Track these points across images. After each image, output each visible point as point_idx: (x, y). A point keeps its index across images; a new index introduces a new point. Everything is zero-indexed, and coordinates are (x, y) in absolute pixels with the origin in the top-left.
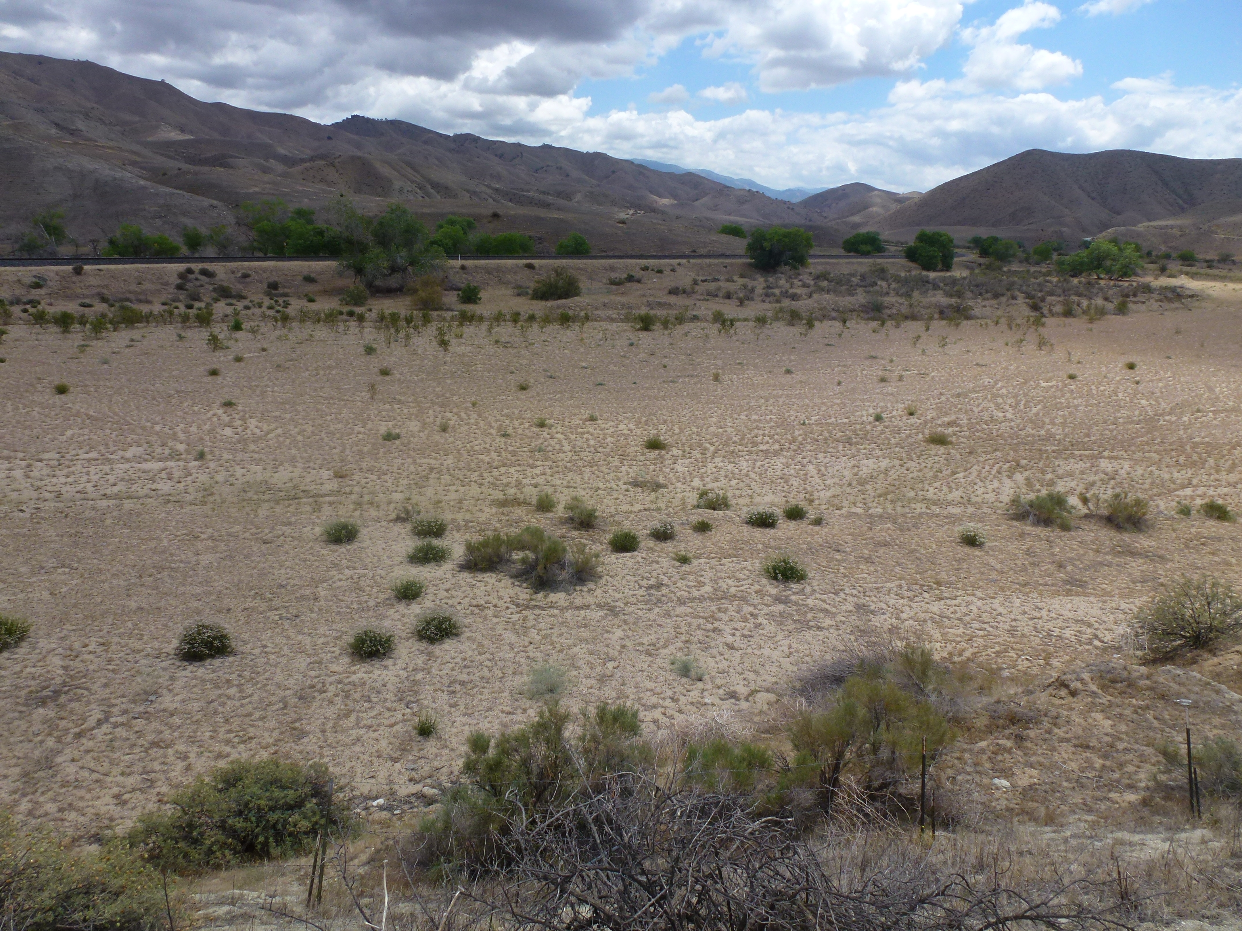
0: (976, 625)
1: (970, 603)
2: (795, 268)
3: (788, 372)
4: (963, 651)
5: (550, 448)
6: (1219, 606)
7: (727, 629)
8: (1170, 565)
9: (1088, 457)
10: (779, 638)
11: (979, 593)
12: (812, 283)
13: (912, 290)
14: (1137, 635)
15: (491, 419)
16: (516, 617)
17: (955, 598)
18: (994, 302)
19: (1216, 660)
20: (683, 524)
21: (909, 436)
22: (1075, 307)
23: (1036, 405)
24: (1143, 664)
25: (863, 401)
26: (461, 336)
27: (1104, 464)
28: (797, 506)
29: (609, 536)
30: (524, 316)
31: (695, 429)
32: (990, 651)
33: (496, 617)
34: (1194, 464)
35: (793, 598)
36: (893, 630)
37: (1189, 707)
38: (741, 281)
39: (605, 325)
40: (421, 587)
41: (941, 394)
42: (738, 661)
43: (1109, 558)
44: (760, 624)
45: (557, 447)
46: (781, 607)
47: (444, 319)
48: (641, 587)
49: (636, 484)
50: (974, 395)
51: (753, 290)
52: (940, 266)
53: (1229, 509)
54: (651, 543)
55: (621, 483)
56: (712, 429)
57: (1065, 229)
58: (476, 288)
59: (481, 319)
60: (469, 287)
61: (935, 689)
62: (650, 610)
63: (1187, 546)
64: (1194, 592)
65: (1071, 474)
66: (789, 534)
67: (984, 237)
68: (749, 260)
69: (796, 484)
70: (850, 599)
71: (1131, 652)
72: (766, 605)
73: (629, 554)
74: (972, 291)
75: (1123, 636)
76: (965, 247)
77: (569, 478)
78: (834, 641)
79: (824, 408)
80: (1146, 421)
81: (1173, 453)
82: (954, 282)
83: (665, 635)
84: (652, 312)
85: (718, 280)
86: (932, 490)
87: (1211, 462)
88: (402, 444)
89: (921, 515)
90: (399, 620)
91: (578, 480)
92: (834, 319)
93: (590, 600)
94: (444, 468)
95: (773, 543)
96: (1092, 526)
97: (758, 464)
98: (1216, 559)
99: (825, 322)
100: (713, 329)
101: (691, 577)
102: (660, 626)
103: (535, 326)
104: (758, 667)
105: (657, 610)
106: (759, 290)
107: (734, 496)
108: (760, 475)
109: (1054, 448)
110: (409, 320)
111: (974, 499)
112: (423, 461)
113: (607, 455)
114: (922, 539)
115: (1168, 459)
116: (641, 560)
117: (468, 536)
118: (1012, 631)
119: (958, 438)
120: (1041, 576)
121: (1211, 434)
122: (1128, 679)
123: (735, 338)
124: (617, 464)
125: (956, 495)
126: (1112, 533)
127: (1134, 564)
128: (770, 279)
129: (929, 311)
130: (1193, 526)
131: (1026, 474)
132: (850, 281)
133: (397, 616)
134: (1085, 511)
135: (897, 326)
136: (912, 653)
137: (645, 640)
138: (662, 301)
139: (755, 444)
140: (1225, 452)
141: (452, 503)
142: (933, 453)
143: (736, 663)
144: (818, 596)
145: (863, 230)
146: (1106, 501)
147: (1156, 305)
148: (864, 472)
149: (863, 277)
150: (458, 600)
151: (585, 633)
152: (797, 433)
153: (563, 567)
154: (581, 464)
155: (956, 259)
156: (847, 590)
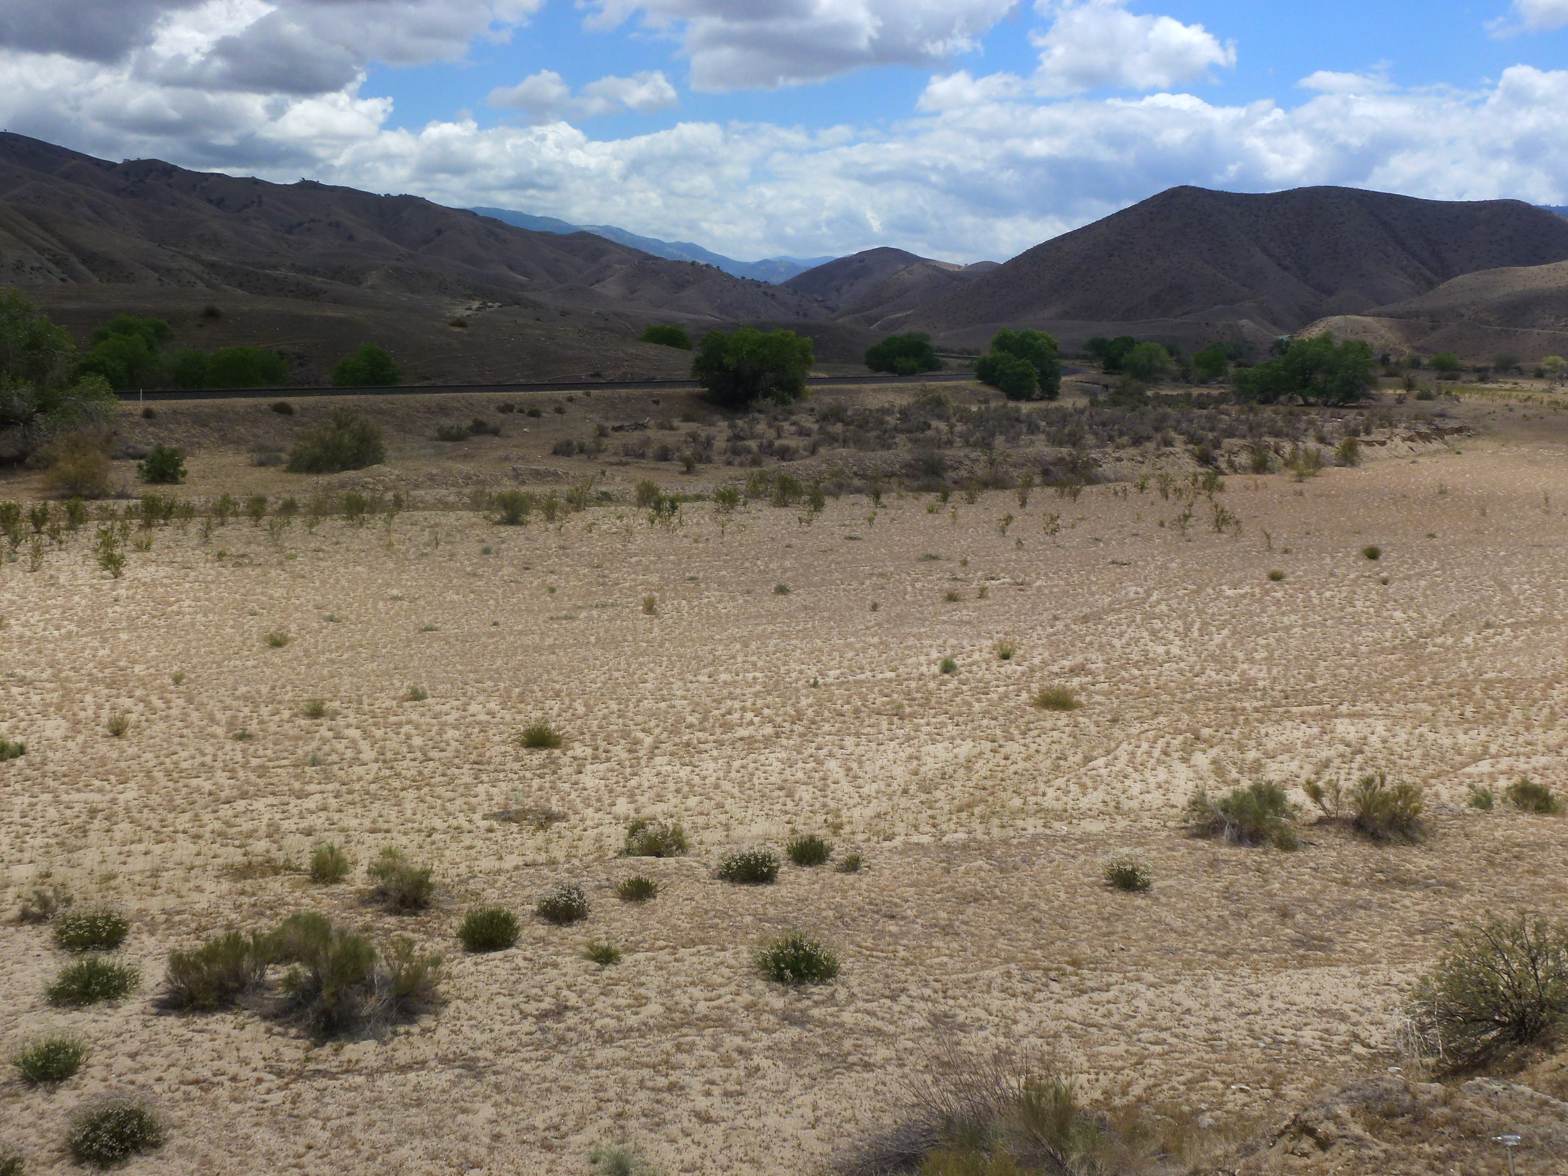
0: (1147, 1035)
1: (1134, 996)
2: (784, 402)
3: (782, 590)
4: (1129, 1084)
5: (334, 757)
6: (1550, 963)
7: (696, 1084)
8: (1466, 899)
9: (1314, 716)
10: (794, 1091)
11: (1148, 976)
12: (815, 427)
13: (993, 435)
14: (1423, 1028)
15: (212, 705)
16: (276, 1098)
17: (1107, 988)
18: (1132, 451)
19: (1555, 1060)
20: (600, 887)
21: (1005, 696)
22: (1272, 454)
23: (1219, 629)
24: (1438, 1080)
25: (919, 637)
26: (148, 548)
27: (1344, 728)
28: (812, 838)
29: (458, 922)
30: (273, 503)
31: (614, 706)
32: (1175, 1080)
33: (235, 1100)
34: (1489, 717)
35: (816, 1012)
36: (1001, 1058)
37: (1517, 1149)
38: (686, 428)
39: (434, 517)
40: (77, 1054)
41: (1056, 618)
42: (720, 1144)
43: (1365, 893)
44: (757, 1069)
45: (349, 754)
46: (794, 1032)
47: (113, 516)
48: (525, 1016)
49: (506, 817)
50: (1112, 618)
51: (709, 442)
52: (1038, 392)
53: (1552, 791)
54: (541, 929)
55: (477, 817)
56: (646, 704)
57: (1244, 322)
58: (174, 453)
59: (188, 512)
60: (160, 451)
61: (1083, 1160)
62: (544, 1059)
63: (1491, 863)
64: (1508, 943)
65: (1288, 749)
66: (802, 892)
67: (1110, 338)
68: (699, 390)
69: (807, 797)
70: (920, 1005)
71: (1416, 1060)
72: (765, 1030)
73: (499, 954)
74: (1096, 434)
75: (1399, 1031)
76: (1078, 357)
77: (374, 814)
78: (895, 1087)
79: (850, 654)
80: (1405, 647)
81: (1455, 701)
82: (1064, 417)
83: (577, 1107)
84: (523, 489)
85: (644, 427)
86: (1051, 793)
87: (1516, 713)
88: (30, 764)
89: (1035, 838)
90: (32, 1125)
91: (393, 818)
92: (859, 491)
93: (425, 1050)
94: (119, 809)
95: (771, 911)
96: (1330, 839)
97: (737, 764)
98: (1540, 881)
99: (842, 498)
100: (639, 518)
101: (621, 989)
102: (566, 1089)
103: (297, 522)
104: (756, 1153)
105: (558, 1058)
106: (720, 443)
107: (695, 827)
108: (741, 784)
109: (1256, 704)
110: (38, 519)
111: (1126, 804)
112: (75, 796)
113: (448, 765)
114: (1040, 884)
115: (1446, 712)
116: (522, 963)
117: (172, 942)
118: (1211, 1040)
119: (1090, 695)
120: (1253, 936)
121: (1511, 665)
122: (1412, 1109)
123: (680, 532)
124: (467, 779)
125: (1094, 799)
126: (1366, 849)
127: (1407, 902)
128: (740, 423)
129: (1025, 470)
130: (1497, 825)
131: (1213, 752)
132: (882, 422)
133: (28, 1117)
134: (1316, 812)
135: (971, 500)
136: (1039, 1098)
137: (539, 1120)
138: (542, 468)
139: (727, 727)
140: (1537, 694)
141: (137, 878)
142: (1048, 724)
143: (714, 1148)
144: (860, 1004)
145: (901, 332)
146: (1351, 792)
147: (1403, 447)
148: (929, 768)
149: (905, 414)
150: (157, 1073)
151: (418, 1118)
152: (804, 702)
153: (369, 989)
154: (397, 784)
155: (1064, 379)
156: (914, 990)
